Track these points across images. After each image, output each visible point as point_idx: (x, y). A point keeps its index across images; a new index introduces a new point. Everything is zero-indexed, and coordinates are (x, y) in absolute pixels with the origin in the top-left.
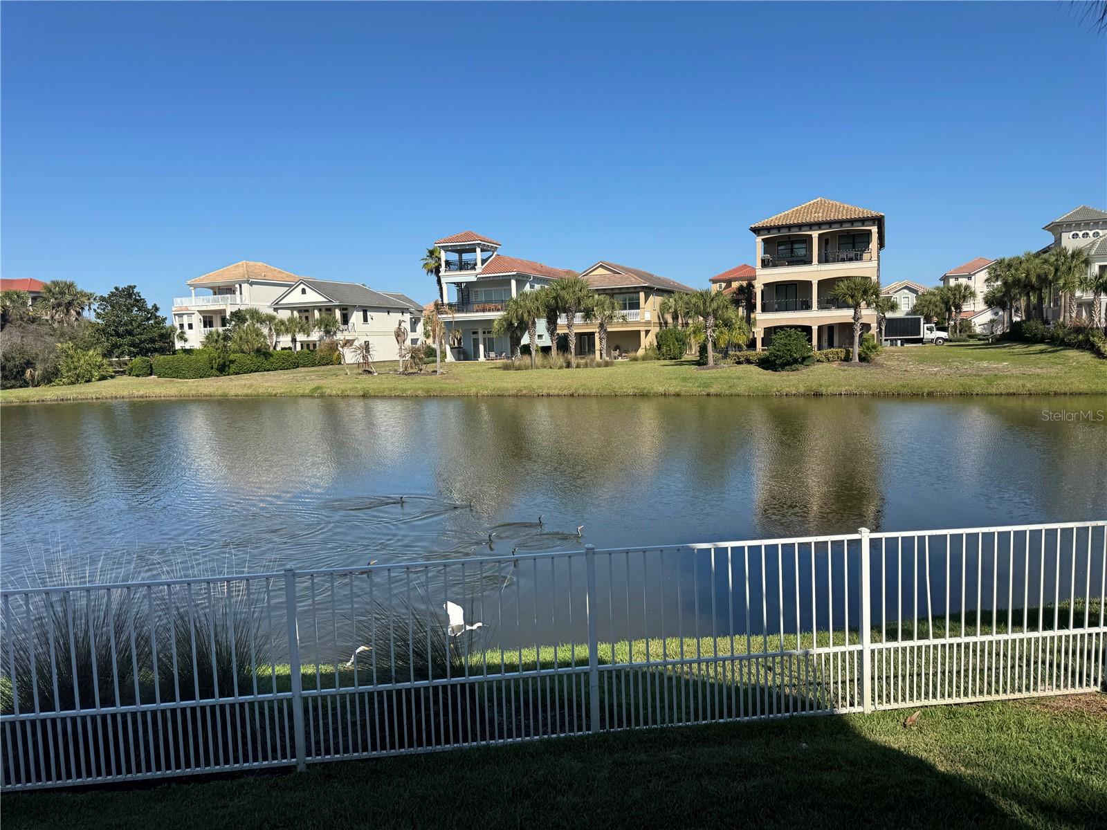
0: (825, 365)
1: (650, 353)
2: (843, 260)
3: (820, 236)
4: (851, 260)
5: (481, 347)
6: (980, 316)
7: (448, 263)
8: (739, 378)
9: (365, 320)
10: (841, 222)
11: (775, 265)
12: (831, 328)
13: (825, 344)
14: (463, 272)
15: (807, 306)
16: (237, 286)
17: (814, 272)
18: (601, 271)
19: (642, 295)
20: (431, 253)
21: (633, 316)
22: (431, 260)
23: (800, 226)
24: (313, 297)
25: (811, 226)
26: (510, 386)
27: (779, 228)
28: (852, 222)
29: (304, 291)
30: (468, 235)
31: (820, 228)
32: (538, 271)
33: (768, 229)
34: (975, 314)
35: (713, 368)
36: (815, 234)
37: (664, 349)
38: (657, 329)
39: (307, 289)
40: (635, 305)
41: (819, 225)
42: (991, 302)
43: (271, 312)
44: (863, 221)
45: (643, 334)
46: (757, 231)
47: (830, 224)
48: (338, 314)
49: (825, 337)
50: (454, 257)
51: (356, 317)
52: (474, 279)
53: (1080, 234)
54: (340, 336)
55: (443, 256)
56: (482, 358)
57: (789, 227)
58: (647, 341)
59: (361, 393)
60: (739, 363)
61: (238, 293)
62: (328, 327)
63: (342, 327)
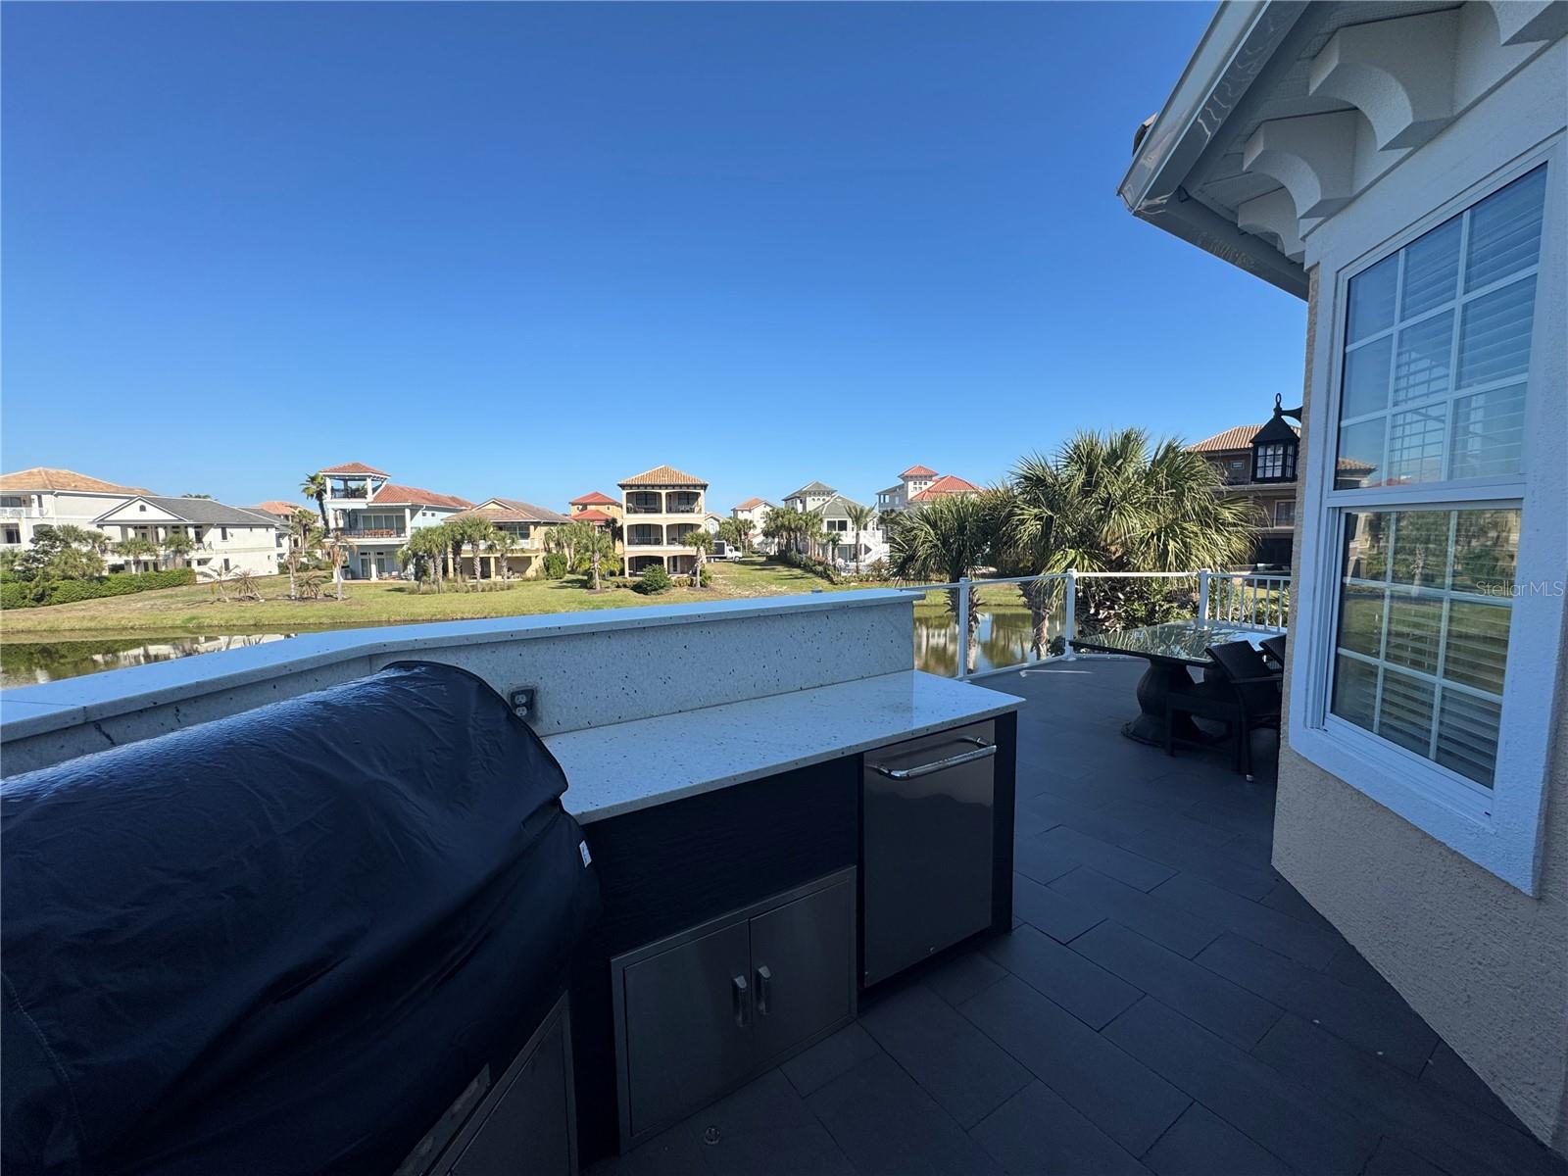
0: (678, 589)
1: (541, 575)
2: (683, 512)
3: (667, 494)
4: (688, 512)
5: (374, 567)
6: (757, 538)
7: (333, 490)
8: (622, 601)
9: (224, 537)
10: (681, 486)
11: (636, 512)
12: (675, 557)
13: (672, 569)
14: (352, 500)
15: (658, 542)
16: (35, 497)
17: (663, 519)
18: (493, 506)
19: (532, 527)
20: (313, 479)
21: (523, 543)
22: (311, 486)
23: (653, 486)
24: (154, 514)
25: (660, 487)
26: (423, 611)
27: (638, 486)
28: (688, 486)
29: (143, 508)
30: (356, 466)
31: (667, 489)
32: (427, 499)
33: (631, 486)
34: (755, 536)
35: (600, 592)
36: (664, 492)
37: (551, 571)
38: (544, 554)
39: (147, 506)
40: (526, 536)
41: (666, 487)
42: (766, 534)
43: (94, 529)
44: (695, 486)
45: (533, 559)
46: (623, 487)
47: (674, 486)
48: (191, 532)
49: (671, 563)
50: (340, 485)
51: (213, 536)
52: (365, 507)
53: (816, 498)
54: (194, 555)
55: (329, 483)
56: (374, 579)
57: (646, 486)
58: (537, 563)
59: (252, 622)
60: (618, 587)
61: (35, 504)
62: (180, 547)
63: (196, 546)
